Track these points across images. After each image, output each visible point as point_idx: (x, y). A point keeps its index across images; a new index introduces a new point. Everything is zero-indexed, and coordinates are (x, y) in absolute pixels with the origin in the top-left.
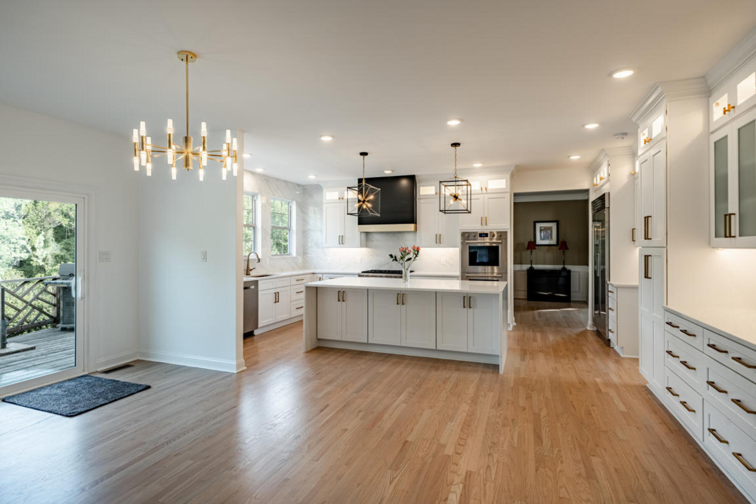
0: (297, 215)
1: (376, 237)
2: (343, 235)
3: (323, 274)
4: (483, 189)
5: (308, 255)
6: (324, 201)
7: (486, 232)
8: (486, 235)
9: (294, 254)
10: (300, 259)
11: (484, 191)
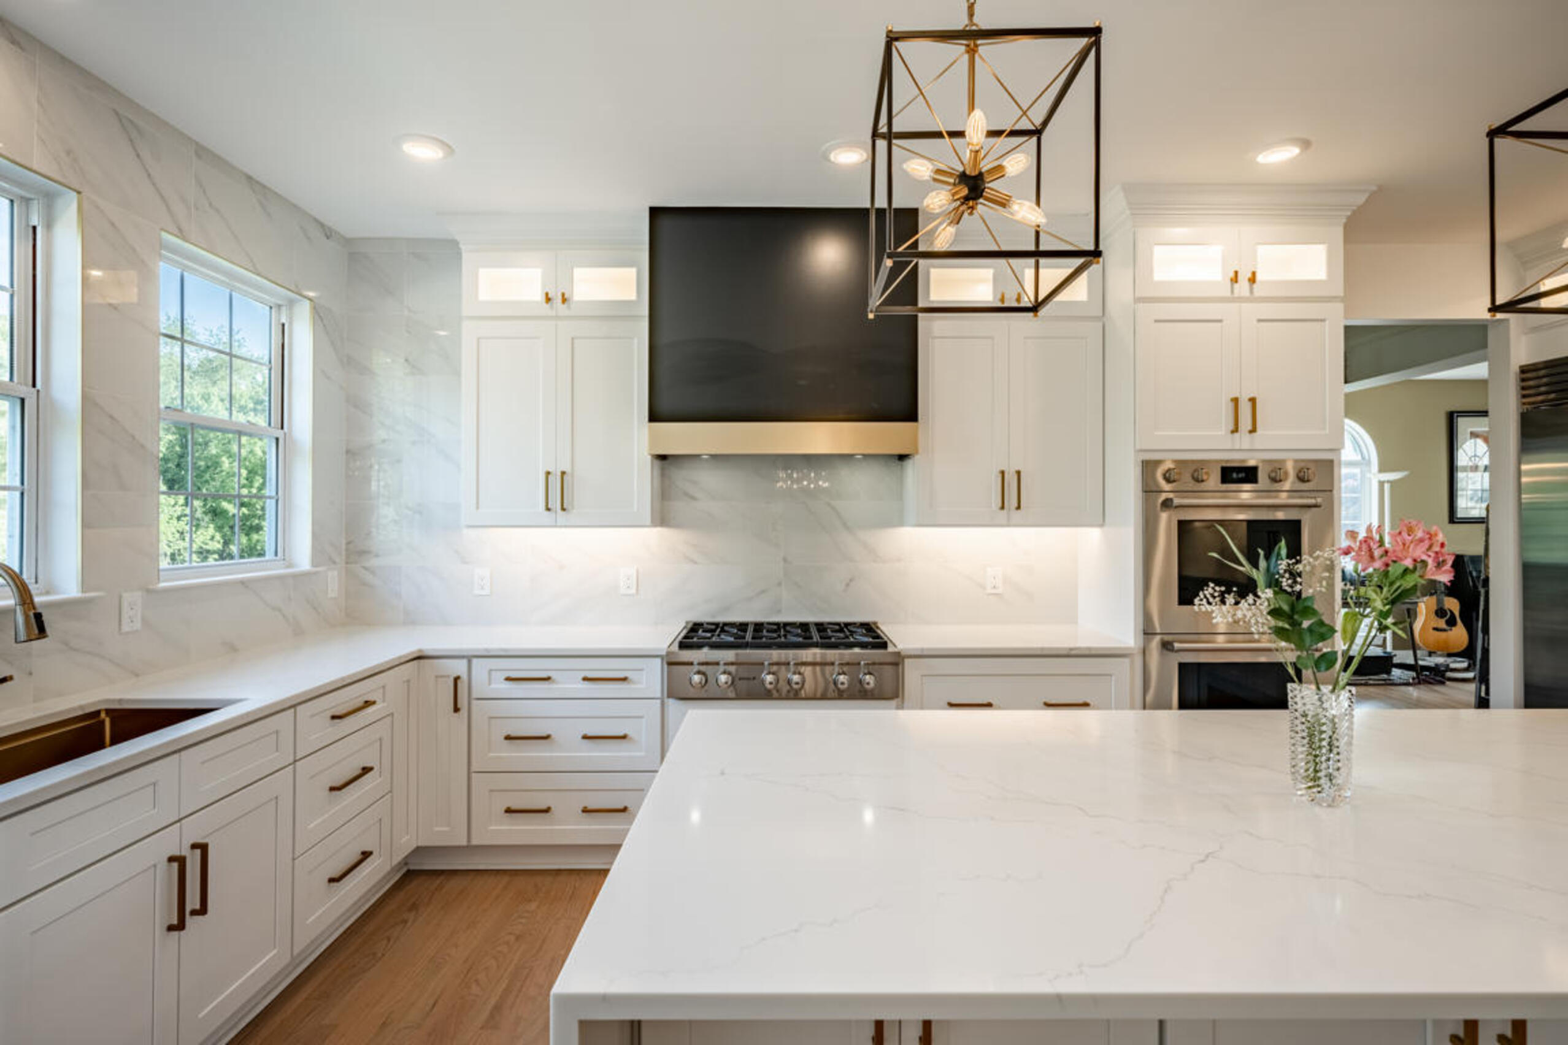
0: (320, 373)
1: (708, 479)
2: (568, 469)
3: (469, 658)
4: (1240, 278)
5: (374, 562)
6: (466, 312)
7: (1252, 463)
8: (1249, 474)
9: (302, 555)
10: (333, 582)
11: (1243, 287)
